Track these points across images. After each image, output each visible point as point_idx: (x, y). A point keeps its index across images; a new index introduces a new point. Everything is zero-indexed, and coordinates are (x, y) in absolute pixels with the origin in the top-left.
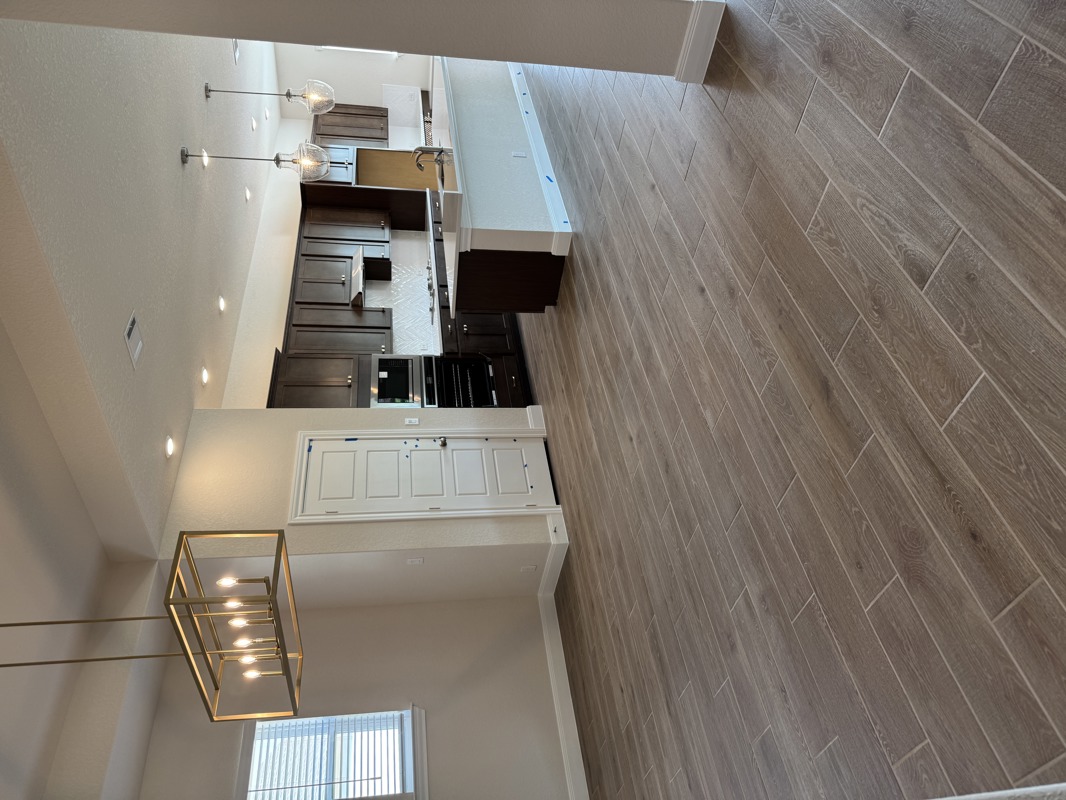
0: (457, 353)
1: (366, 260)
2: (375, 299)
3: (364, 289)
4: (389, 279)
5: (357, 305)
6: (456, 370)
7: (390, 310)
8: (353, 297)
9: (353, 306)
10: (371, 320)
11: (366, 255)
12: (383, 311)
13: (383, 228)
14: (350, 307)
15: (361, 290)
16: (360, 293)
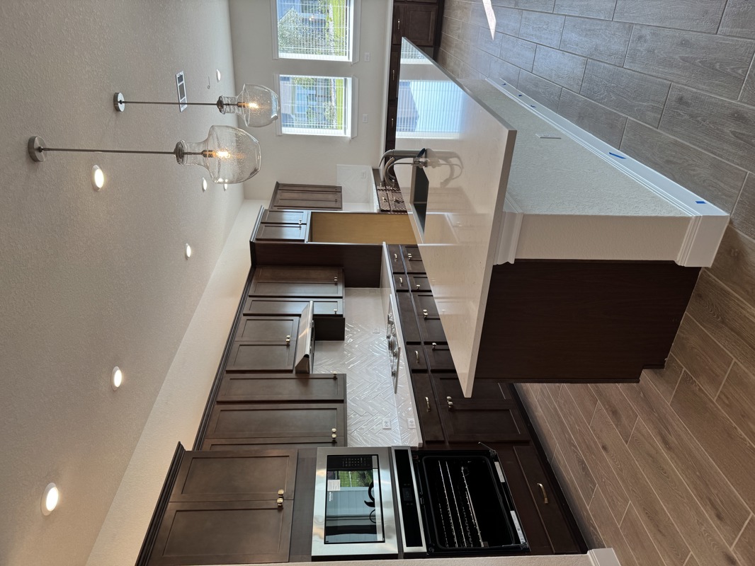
0: (443, 442)
1: (316, 317)
2: (324, 364)
3: (312, 351)
4: (342, 338)
5: (303, 372)
6: (445, 472)
7: (344, 376)
8: (297, 362)
9: (297, 373)
10: (319, 390)
11: (316, 312)
12: (335, 378)
13: (336, 284)
14: (293, 375)
15: (308, 352)
16: (307, 356)
